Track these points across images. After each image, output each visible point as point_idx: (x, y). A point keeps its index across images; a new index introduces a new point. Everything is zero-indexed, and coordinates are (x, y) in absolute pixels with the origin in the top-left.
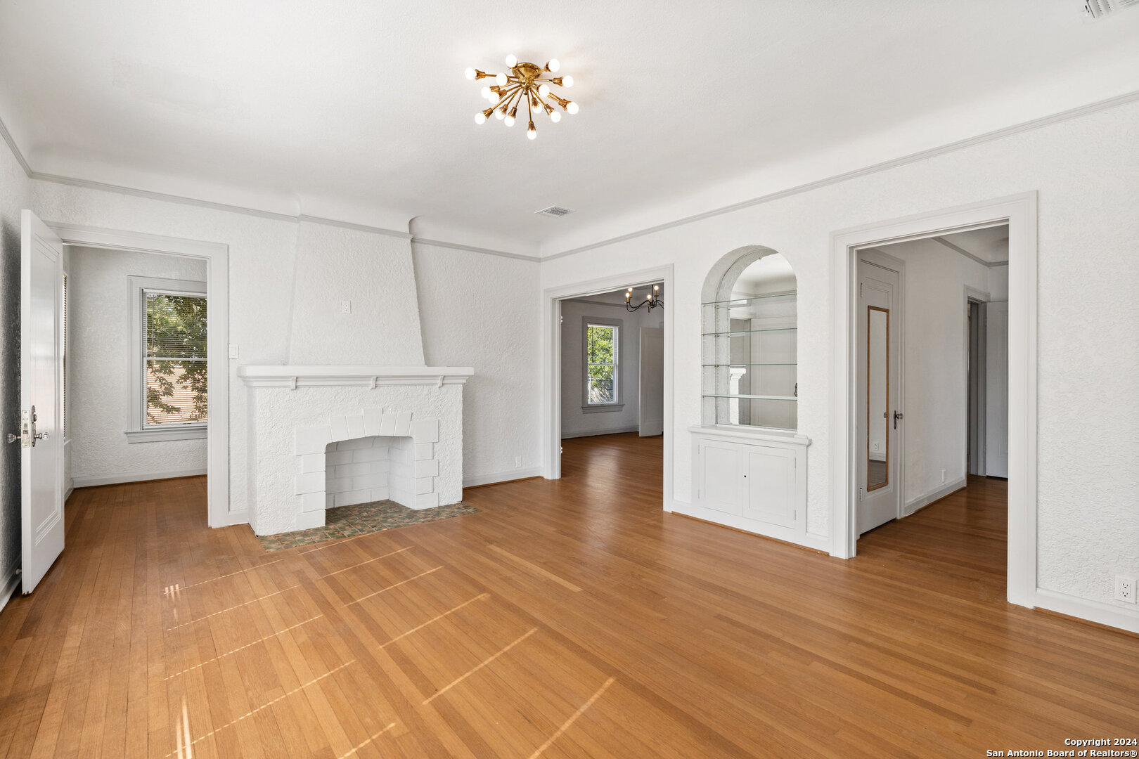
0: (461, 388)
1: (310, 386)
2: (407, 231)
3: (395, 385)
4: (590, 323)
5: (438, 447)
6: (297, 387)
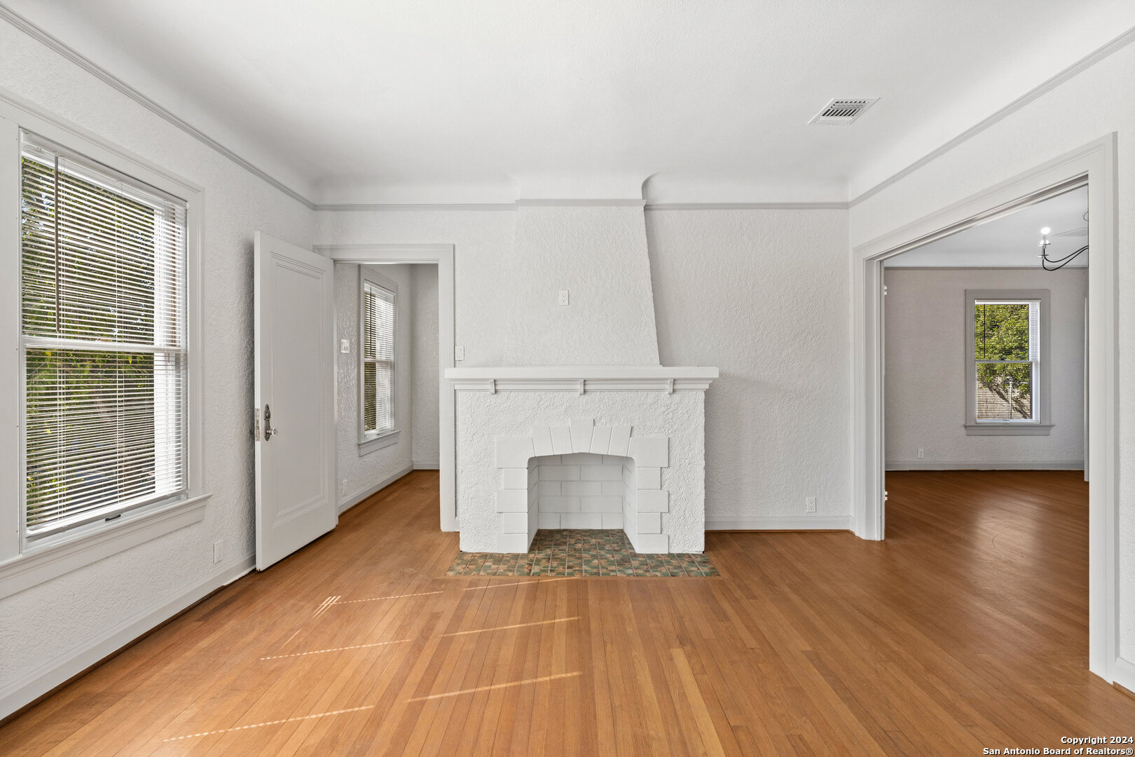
0: (702, 396)
1: (511, 391)
2: (639, 195)
3: (609, 390)
4: (979, 299)
5: (668, 474)
6: (496, 391)
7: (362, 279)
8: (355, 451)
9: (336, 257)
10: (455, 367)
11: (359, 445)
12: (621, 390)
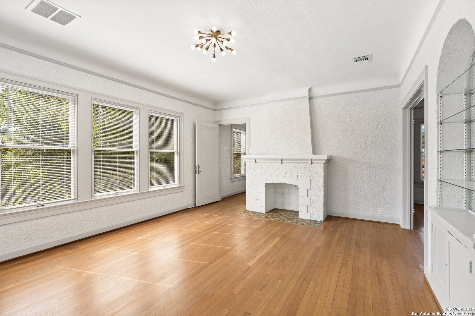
0: (322, 165)
2: (307, 94)
5: (310, 192)
6: (256, 162)
7: (232, 128)
8: (230, 180)
9: (220, 124)
10: (250, 155)
11: (231, 178)
12: (294, 163)
